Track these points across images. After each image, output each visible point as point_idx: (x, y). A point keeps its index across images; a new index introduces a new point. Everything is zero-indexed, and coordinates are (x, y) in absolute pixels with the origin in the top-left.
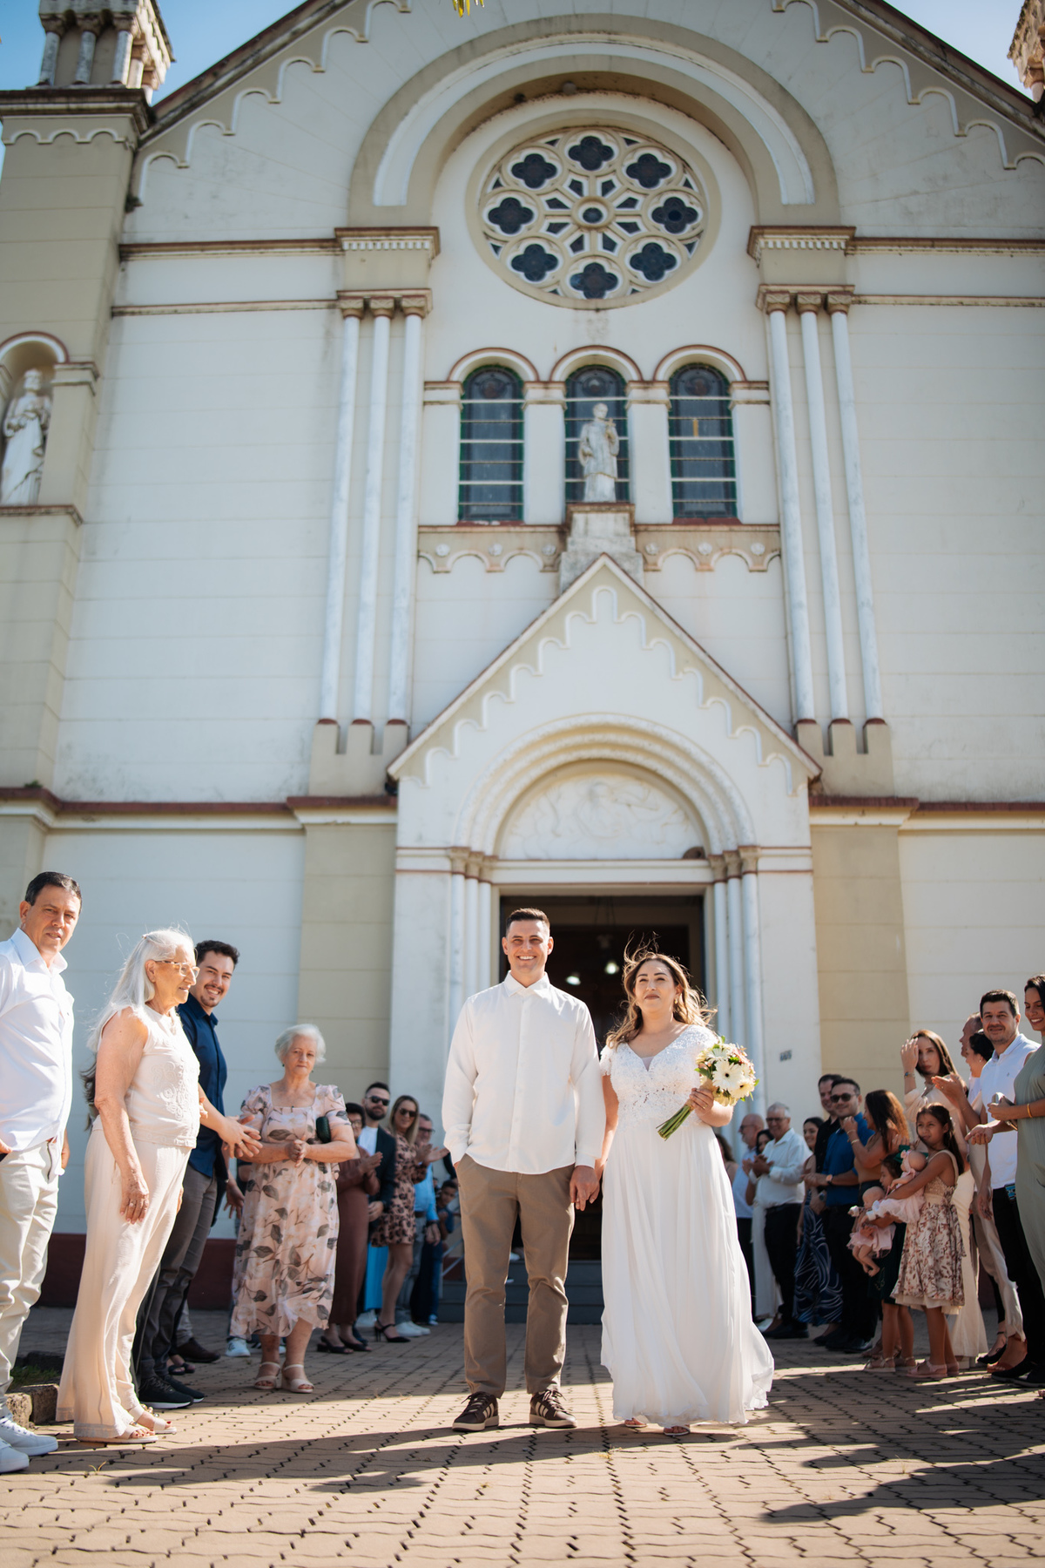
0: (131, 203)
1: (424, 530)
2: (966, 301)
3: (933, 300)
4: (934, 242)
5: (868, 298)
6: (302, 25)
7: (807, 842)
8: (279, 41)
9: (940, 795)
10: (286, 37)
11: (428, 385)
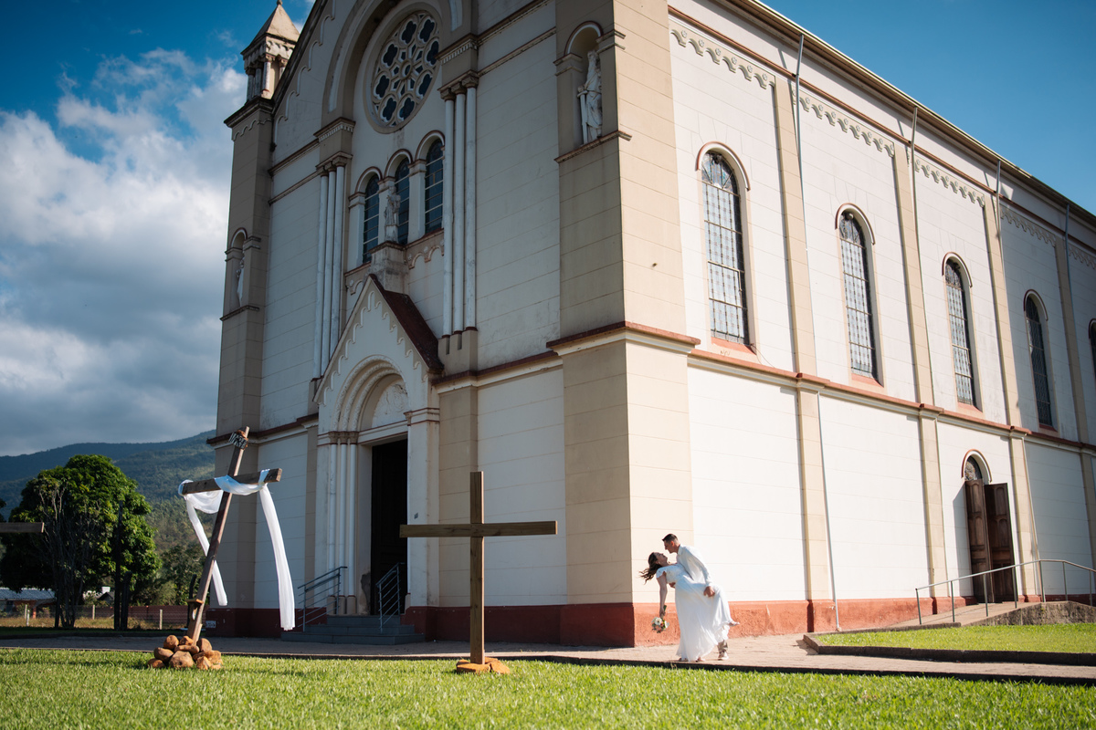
0: (273, 147)
1: (346, 274)
2: (523, 48)
3: (510, 56)
4: (509, 19)
5: (486, 70)
6: (312, 25)
7: (437, 407)
8: (307, 38)
9: (496, 362)
10: (308, 34)
11: (350, 198)
